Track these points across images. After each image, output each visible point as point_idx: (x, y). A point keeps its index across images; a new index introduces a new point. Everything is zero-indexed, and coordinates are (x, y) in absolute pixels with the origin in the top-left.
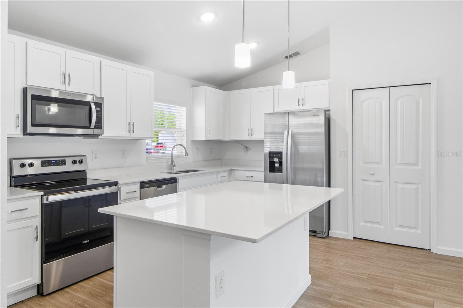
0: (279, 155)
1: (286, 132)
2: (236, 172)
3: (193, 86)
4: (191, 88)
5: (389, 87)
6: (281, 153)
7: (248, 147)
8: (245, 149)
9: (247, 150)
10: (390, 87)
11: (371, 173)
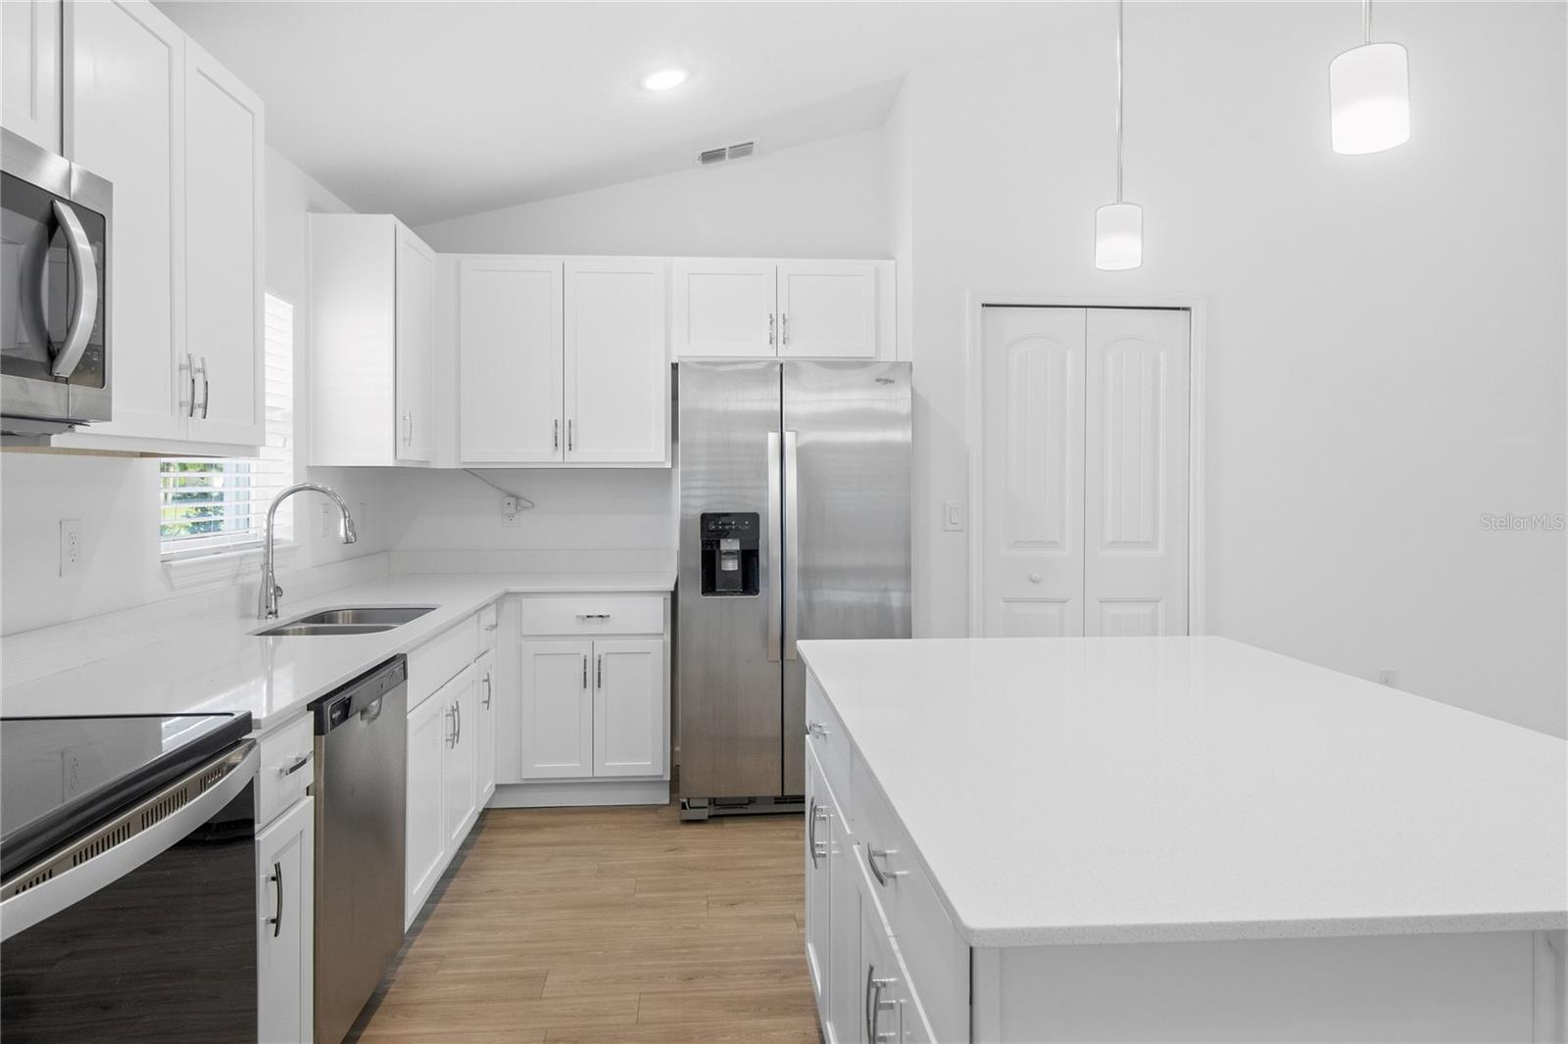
0: (748, 525)
1: (773, 438)
2: (527, 602)
3: (314, 208)
4: (310, 213)
5: (1086, 307)
6: (754, 518)
7: (522, 495)
8: (513, 506)
9: (519, 508)
10: (1089, 307)
11: (1034, 575)
